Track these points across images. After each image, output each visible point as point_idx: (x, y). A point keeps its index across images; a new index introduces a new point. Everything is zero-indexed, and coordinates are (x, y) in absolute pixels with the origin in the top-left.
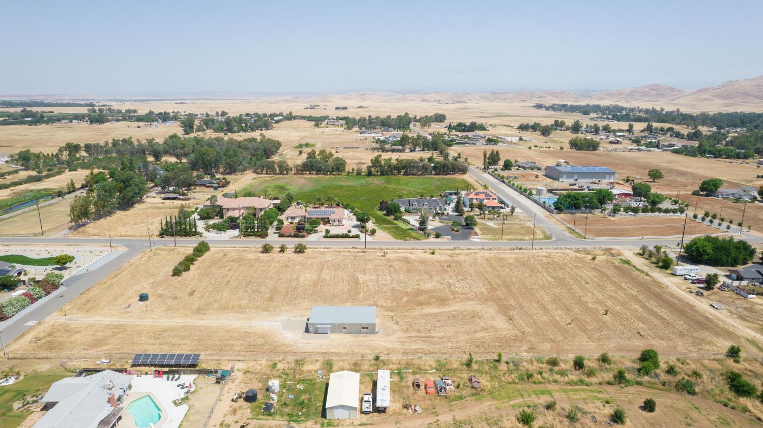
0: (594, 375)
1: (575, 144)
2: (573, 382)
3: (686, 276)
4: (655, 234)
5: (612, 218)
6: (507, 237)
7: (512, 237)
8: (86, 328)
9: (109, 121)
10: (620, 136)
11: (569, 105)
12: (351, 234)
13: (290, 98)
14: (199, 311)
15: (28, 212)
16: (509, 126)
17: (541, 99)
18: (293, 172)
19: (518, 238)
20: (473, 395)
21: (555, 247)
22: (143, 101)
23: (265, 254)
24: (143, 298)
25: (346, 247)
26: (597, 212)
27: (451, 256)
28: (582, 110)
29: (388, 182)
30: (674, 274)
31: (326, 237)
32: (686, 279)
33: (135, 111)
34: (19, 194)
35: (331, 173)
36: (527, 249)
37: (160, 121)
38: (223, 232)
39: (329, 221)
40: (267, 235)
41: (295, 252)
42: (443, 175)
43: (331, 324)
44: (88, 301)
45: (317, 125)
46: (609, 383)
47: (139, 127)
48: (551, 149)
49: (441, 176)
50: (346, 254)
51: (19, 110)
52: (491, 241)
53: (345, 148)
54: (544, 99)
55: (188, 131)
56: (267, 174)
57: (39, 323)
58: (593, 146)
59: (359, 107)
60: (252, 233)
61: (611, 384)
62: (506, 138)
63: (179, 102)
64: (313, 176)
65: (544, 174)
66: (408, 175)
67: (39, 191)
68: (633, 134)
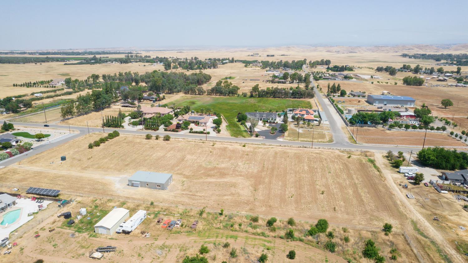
0: (275, 231)
1: (407, 82)
2: (257, 233)
3: (406, 174)
4: (410, 144)
5: (388, 132)
6: (302, 139)
7: (305, 139)
8: (23, 172)
9: (131, 62)
10: (448, 76)
11: (427, 54)
12: (205, 132)
13: (245, 49)
14: (84, 169)
15: (51, 110)
16: (371, 68)
17: (410, 50)
18: (206, 94)
19: (309, 141)
20: (188, 232)
21: (329, 148)
22: (160, 51)
23: (147, 140)
24: (63, 159)
25: (196, 139)
26: (380, 127)
27: (255, 148)
28: (435, 58)
29: (259, 102)
30: (399, 172)
31: (190, 132)
32: (405, 176)
33: (149, 57)
34: (54, 101)
35: (229, 95)
36: (309, 148)
37: (159, 62)
38: (135, 126)
39: (199, 124)
40: (158, 129)
41: (164, 140)
42: (298, 98)
43: (140, 181)
44: (36, 158)
45: (246, 66)
46: (281, 238)
47: (145, 66)
48: (389, 84)
49: (296, 99)
50: (193, 143)
51: (92, 56)
52: (291, 141)
53: (251, 80)
54: (412, 50)
55: (168, 68)
56: (191, 94)
57: (5, 167)
58: (419, 83)
59: (282, 55)
60: (150, 128)
61: (282, 238)
62: (361, 76)
63: (179, 51)
64: (217, 96)
65: (366, 100)
66: (275, 98)
67: (65, 100)
68: (460, 75)
